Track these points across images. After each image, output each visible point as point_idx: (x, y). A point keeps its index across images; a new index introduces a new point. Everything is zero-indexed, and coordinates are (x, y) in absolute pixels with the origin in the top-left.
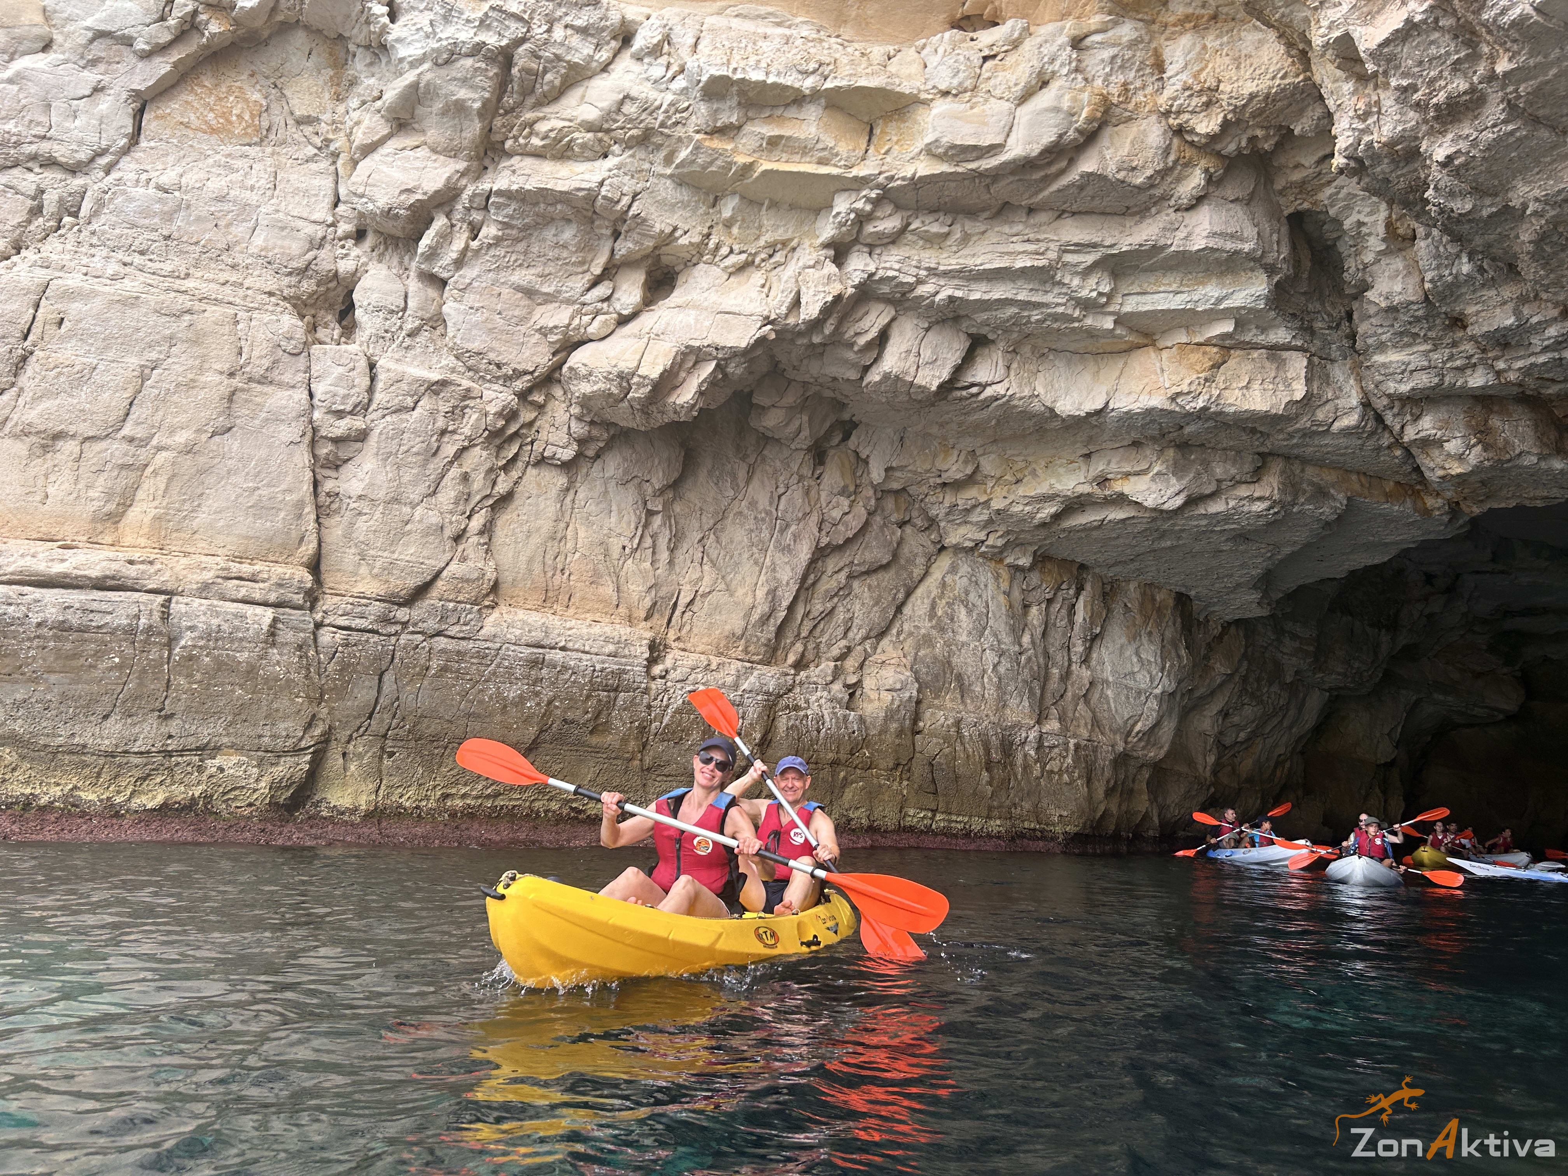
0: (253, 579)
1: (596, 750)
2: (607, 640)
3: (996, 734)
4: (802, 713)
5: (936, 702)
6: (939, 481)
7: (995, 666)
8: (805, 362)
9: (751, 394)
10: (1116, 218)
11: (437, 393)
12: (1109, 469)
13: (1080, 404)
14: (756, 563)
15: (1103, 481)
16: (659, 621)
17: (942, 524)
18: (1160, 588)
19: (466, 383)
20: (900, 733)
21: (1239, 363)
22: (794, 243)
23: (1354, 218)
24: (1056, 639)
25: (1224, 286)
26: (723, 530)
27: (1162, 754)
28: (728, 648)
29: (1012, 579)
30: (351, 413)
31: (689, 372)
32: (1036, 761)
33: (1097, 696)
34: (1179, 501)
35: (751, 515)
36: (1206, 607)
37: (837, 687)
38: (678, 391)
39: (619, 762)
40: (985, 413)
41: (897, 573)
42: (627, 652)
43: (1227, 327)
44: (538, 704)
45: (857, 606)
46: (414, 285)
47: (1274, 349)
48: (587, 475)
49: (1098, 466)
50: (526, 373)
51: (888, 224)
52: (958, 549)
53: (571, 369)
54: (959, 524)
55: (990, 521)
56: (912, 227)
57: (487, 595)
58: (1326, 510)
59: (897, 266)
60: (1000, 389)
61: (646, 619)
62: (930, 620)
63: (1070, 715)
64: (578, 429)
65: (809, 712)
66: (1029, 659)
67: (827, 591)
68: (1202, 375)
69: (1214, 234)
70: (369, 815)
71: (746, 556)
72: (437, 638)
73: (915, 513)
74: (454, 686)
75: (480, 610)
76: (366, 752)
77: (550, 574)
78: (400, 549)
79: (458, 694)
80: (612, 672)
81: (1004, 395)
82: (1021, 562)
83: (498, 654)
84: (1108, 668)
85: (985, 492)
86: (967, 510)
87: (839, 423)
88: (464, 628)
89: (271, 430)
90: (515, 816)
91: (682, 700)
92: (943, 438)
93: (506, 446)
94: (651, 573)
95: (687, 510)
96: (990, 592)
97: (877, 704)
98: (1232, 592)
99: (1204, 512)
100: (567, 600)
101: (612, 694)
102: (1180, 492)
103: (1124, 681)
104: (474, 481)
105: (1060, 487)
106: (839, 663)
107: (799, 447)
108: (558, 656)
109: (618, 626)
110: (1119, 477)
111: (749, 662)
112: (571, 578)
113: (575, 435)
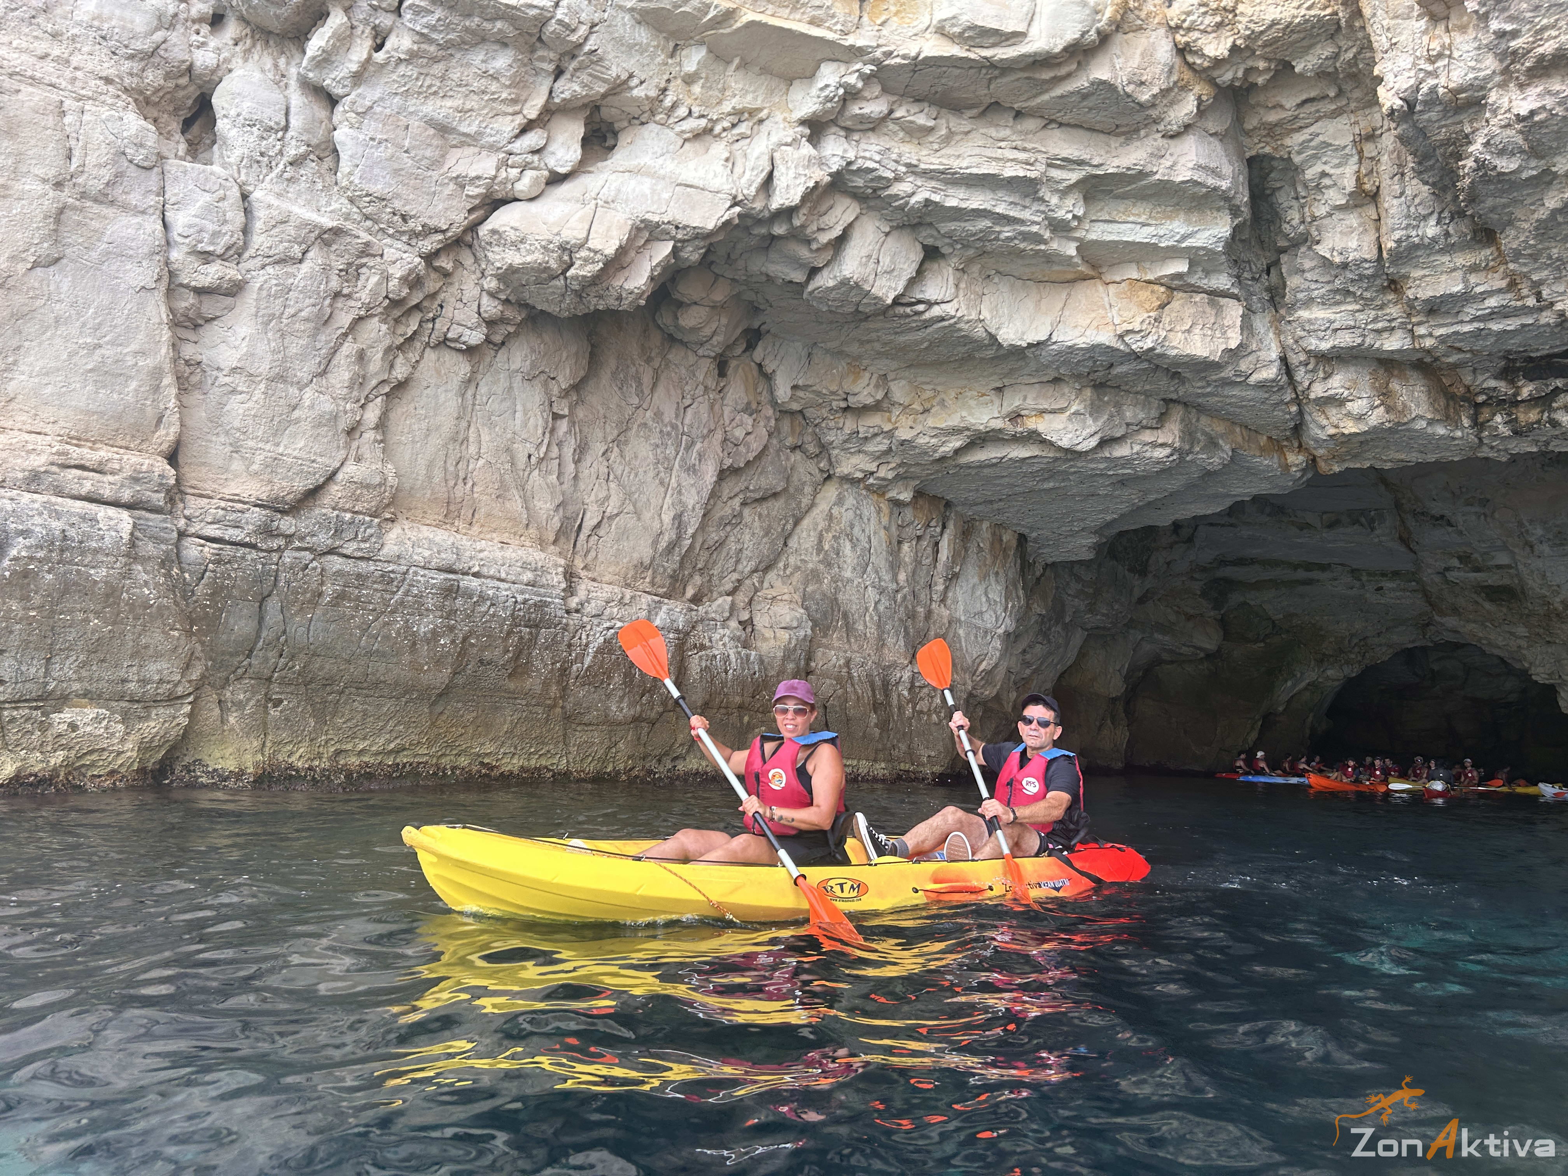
0: (99, 469)
1: (515, 696)
2: (525, 566)
3: (878, 674)
4: (709, 653)
5: (824, 641)
6: (843, 405)
7: (876, 603)
8: (749, 255)
9: (673, 287)
10: (1102, 137)
11: (328, 244)
12: (1026, 405)
13: (1023, 333)
14: (662, 483)
15: (1016, 417)
16: (566, 547)
17: (835, 452)
18: (1007, 529)
19: (365, 237)
21: (1183, 306)
22: (763, 114)
23: (1318, 168)
24: (923, 577)
25: (1189, 222)
26: (626, 442)
27: (994, 694)
28: (636, 580)
29: (891, 514)
30: (221, 257)
31: (641, 251)
32: (909, 702)
33: (951, 635)
34: (1093, 442)
35: (656, 427)
36: (1039, 548)
37: (733, 624)
38: (626, 273)
39: (540, 709)
40: (920, 334)
41: (787, 502)
42: (544, 580)
43: (1182, 267)
44: (453, 642)
45: (747, 537)
46: (297, 99)
47: (1215, 294)
48: (490, 366)
49: (1012, 401)
50: (437, 231)
51: (874, 108)
52: (845, 479)
53: (494, 232)
54: (854, 453)
55: (888, 452)
56: (898, 114)
57: (388, 505)
58: (1216, 460)
59: (877, 157)
60: (948, 309)
61: (555, 542)
62: (818, 554)
64: (491, 307)
65: (716, 652)
66: (904, 597)
67: (721, 518)
69: (1199, 167)
70: (257, 780)
71: (651, 474)
72: (330, 557)
73: (808, 438)
74: (353, 617)
75: (379, 525)
76: (248, 700)
77: (452, 483)
78: (285, 442)
79: (359, 627)
80: (535, 605)
81: (953, 317)
82: (902, 497)
83: (404, 580)
84: (961, 607)
85: (889, 420)
86: (866, 438)
87: (746, 331)
88: (363, 545)
89: (114, 268)
90: (419, 774)
91: (601, 640)
92: (859, 357)
93: (404, 320)
94: (558, 488)
95: (591, 416)
96: (872, 527)
97: (772, 642)
98: (1072, 536)
99: (1108, 455)
100: (470, 515)
101: (534, 631)
102: (1095, 433)
103: (974, 621)
104: (371, 361)
105: (973, 421)
106: (732, 598)
107: (706, 354)
108: (473, 583)
109: (531, 550)
110: (1034, 413)
111: (656, 595)
112: (475, 490)
113: (485, 315)
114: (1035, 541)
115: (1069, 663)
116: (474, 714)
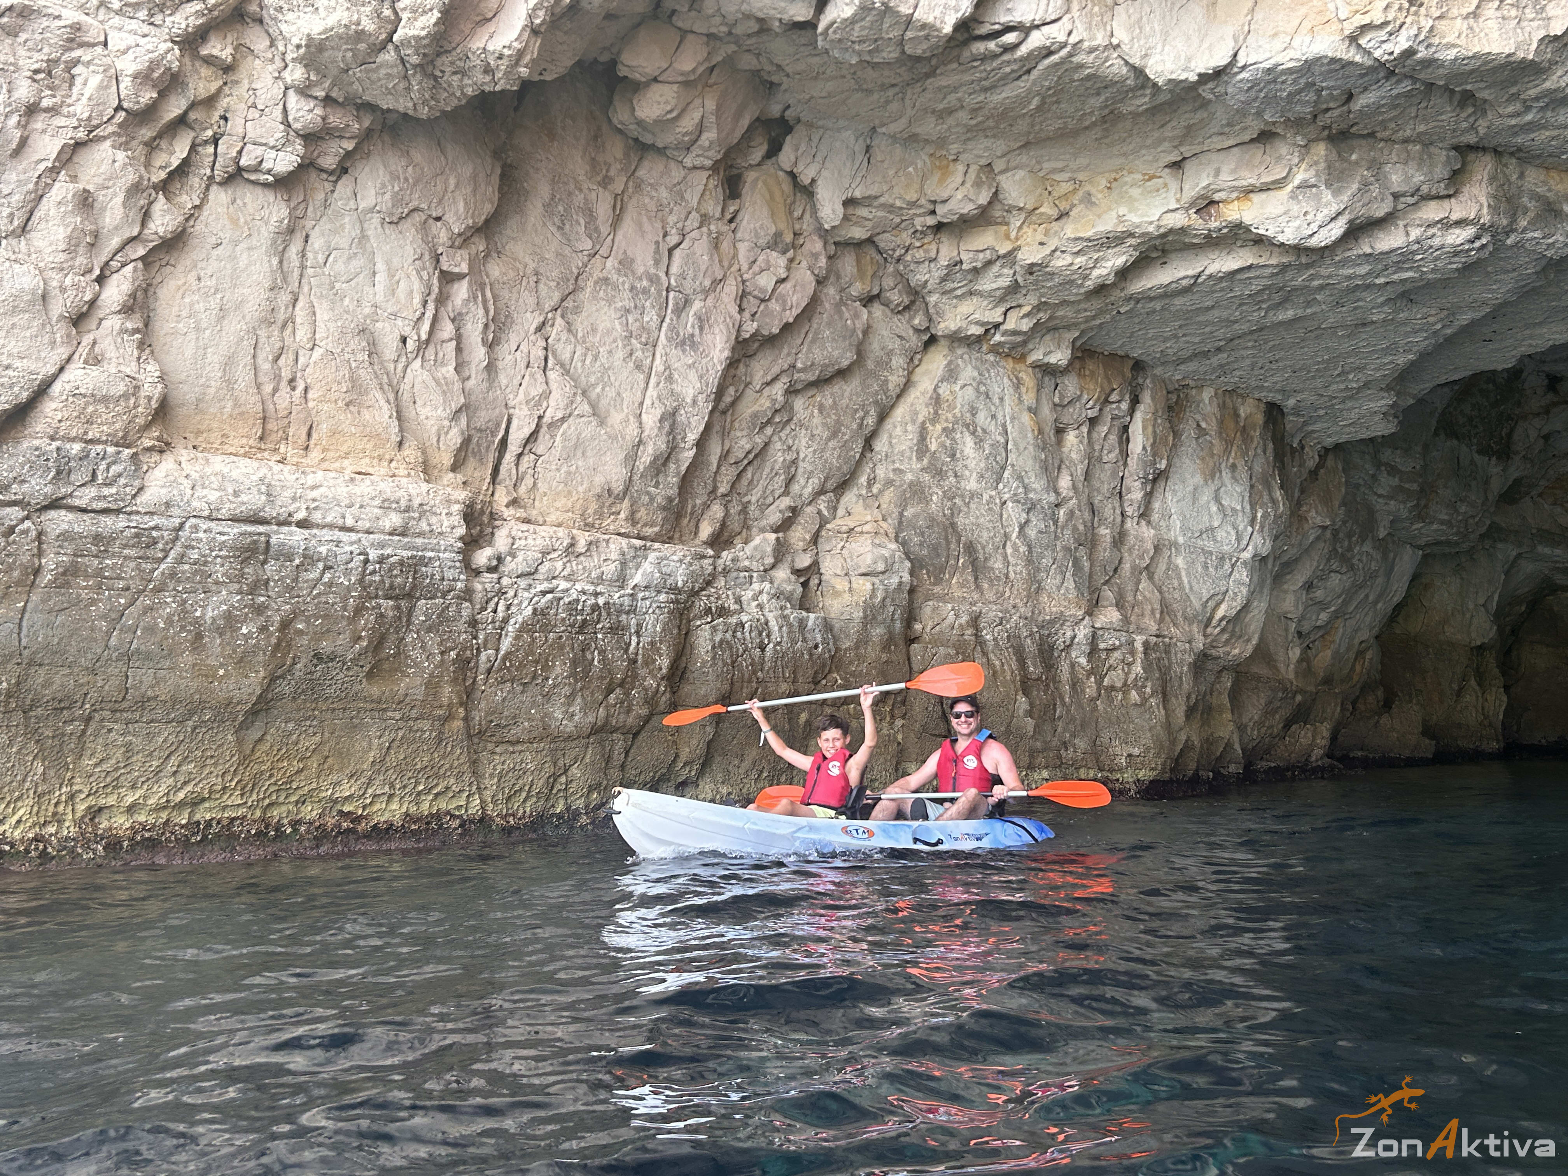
1: (382, 706)
2: (386, 505)
3: (1032, 634)
4: (733, 620)
5: (937, 589)
6: (931, 221)
7: (1022, 527)
9: (616, 59)
11: (10, 32)
12: (1218, 184)
13: (1190, 59)
14: (638, 367)
15: (1206, 205)
16: (478, 472)
17: (933, 299)
18: (1244, 397)
19: (71, 15)
20: (888, 643)
24: (1104, 482)
26: (577, 310)
27: (1250, 649)
28: (601, 517)
29: (1039, 388)
32: (1090, 673)
33: (1162, 567)
34: (1337, 230)
35: (624, 283)
36: (1305, 423)
37: (782, 574)
39: (426, 725)
40: (1022, 85)
41: (863, 383)
42: (424, 526)
44: (263, 629)
45: (803, 441)
48: (326, 205)
49: (1198, 181)
52: (957, 339)
54: (961, 297)
55: (1014, 288)
57: (147, 426)
60: (1056, 33)
61: (454, 468)
62: (920, 459)
63: (1130, 598)
64: (302, 112)
65: (744, 618)
66: (1071, 513)
67: (755, 415)
71: (620, 354)
72: (53, 513)
73: (888, 282)
74: (93, 602)
75: (135, 456)
77: (268, 388)
79: (104, 617)
80: (401, 563)
81: (1063, 45)
82: (1053, 359)
83: (177, 538)
84: (1177, 523)
85: (1007, 237)
86: (976, 271)
87: (762, 123)
88: (106, 491)
90: (235, 836)
91: (530, 609)
92: (942, 142)
93: (164, 144)
94: (457, 386)
95: (512, 274)
96: (1008, 410)
97: (847, 597)
98: (1351, 397)
99: (1368, 250)
100: (304, 436)
101: (402, 603)
102: (1339, 214)
103: (1200, 543)
104: (103, 209)
105: (1136, 220)
106: (781, 535)
107: (697, 163)
108: (295, 537)
109: (404, 481)
110: (1234, 195)
111: (638, 537)
112: (310, 395)
113: (297, 126)
114: (1296, 411)
115: (1397, 599)
116: (317, 738)
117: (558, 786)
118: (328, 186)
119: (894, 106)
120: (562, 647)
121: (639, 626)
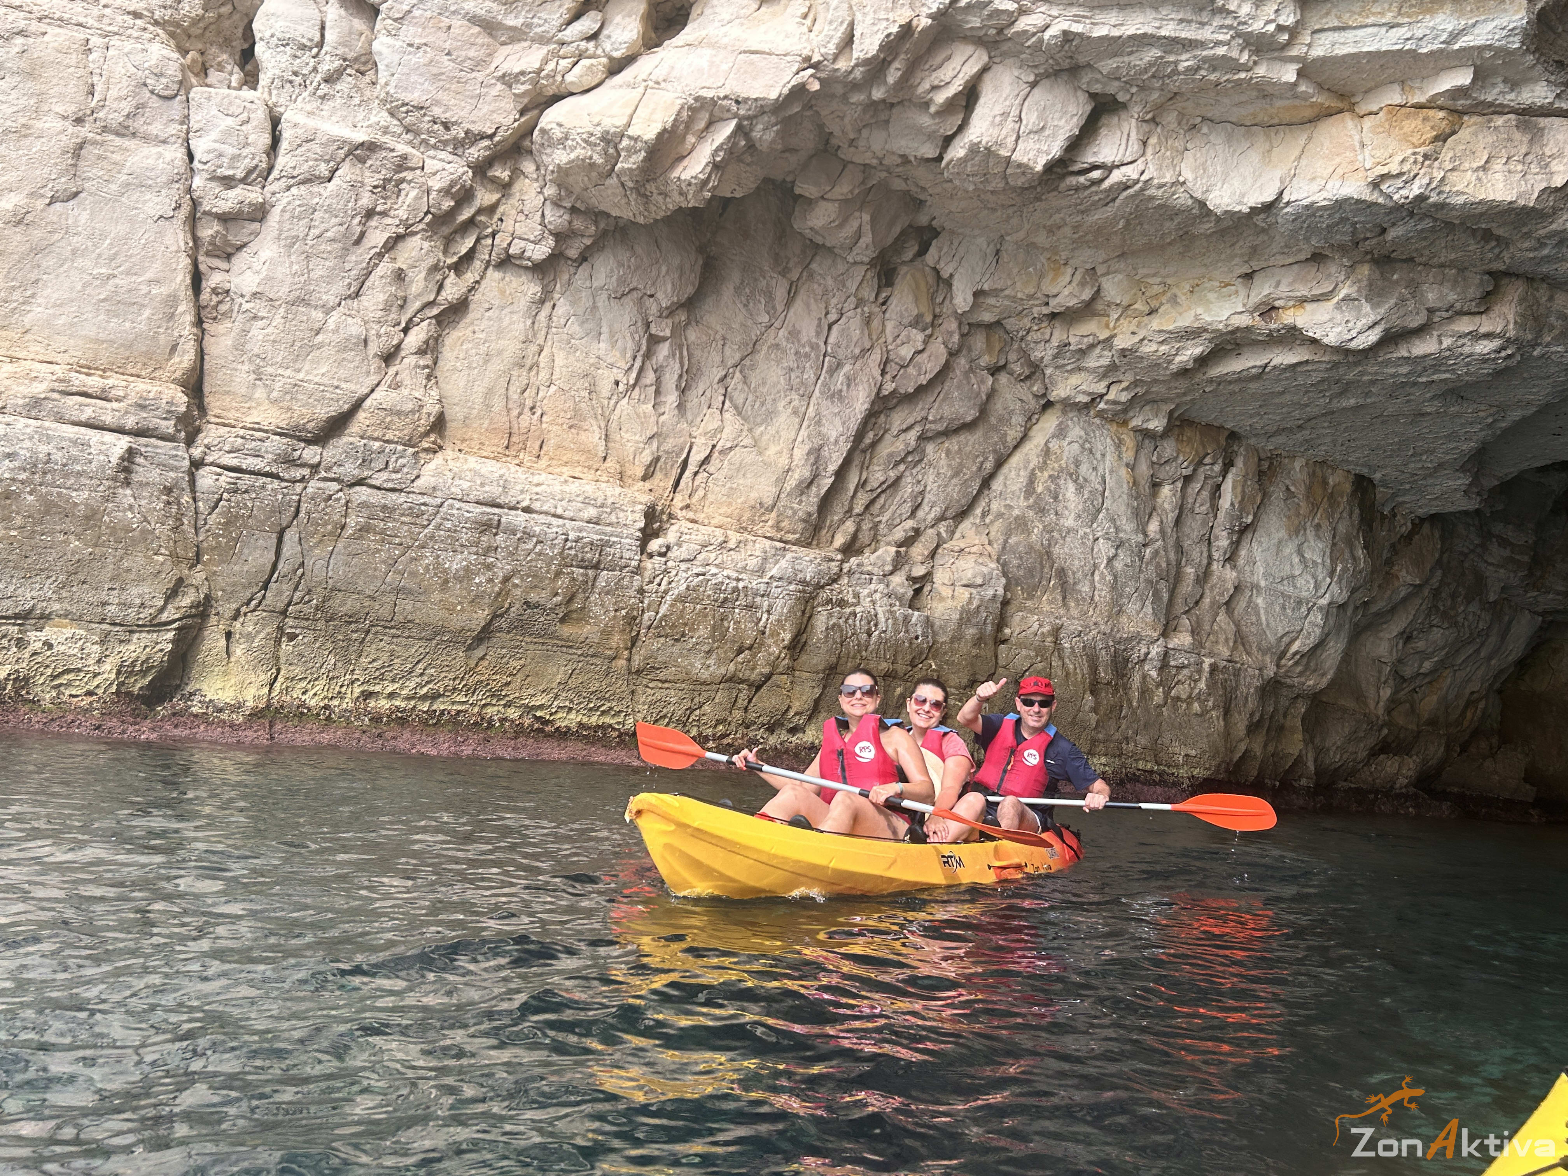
0: (103, 396)
1: (569, 644)
2: (587, 501)
3: (1107, 647)
4: (848, 610)
5: (1029, 603)
6: (1046, 310)
7: (1110, 560)
8: (865, 133)
9: (793, 182)
11: (362, 160)
12: (1278, 294)
13: (1243, 195)
14: (795, 412)
15: (1268, 310)
16: (662, 482)
17: (1048, 371)
18: (1334, 469)
19: (402, 148)
20: (979, 641)
21: (1475, 135)
24: (1194, 528)
25: (1462, 14)
26: (753, 367)
27: (1324, 682)
28: (753, 522)
29: (1138, 449)
30: (243, 181)
31: (701, 137)
32: (1159, 685)
33: (1243, 604)
35: (791, 348)
36: (1395, 495)
37: (898, 580)
39: (598, 661)
40: (1110, 210)
41: (986, 436)
42: (613, 518)
43: (1462, 78)
44: (490, 581)
45: (930, 478)
46: (334, 12)
47: (1528, 114)
48: (569, 283)
49: (1262, 290)
50: (483, 136)
52: (1068, 405)
53: (543, 131)
54: (1070, 372)
55: (1113, 367)
57: (427, 434)
60: (1131, 172)
61: (644, 478)
62: (1026, 498)
63: (1207, 627)
64: (555, 218)
65: (858, 609)
66: (1156, 553)
67: (891, 455)
68: (1421, 150)
70: (256, 715)
71: (782, 402)
72: (358, 488)
73: (1013, 356)
74: (378, 551)
75: (416, 453)
76: (258, 632)
77: (515, 413)
78: (307, 367)
79: (384, 562)
80: (592, 543)
81: (1137, 182)
82: (1151, 425)
83: (438, 512)
84: (1260, 569)
85: (1107, 326)
86: (1081, 352)
87: (912, 230)
88: (394, 476)
89: (134, 198)
90: (460, 724)
91: (685, 586)
92: (1054, 250)
93: (457, 237)
94: (653, 419)
95: (705, 338)
96: (1108, 463)
97: (949, 603)
98: (1431, 475)
99: (1406, 355)
100: (537, 447)
101: (591, 573)
102: (1375, 324)
103: (1281, 588)
104: (412, 282)
105: (1209, 319)
106: (902, 549)
107: (858, 259)
108: (519, 519)
109: (604, 485)
110: (1291, 303)
111: (781, 541)
112: (544, 419)
113: (551, 227)
114: (1384, 483)
116: (522, 662)
117: (693, 717)
118: (572, 270)
119: (1015, 221)
120: (706, 616)
121: (770, 606)
